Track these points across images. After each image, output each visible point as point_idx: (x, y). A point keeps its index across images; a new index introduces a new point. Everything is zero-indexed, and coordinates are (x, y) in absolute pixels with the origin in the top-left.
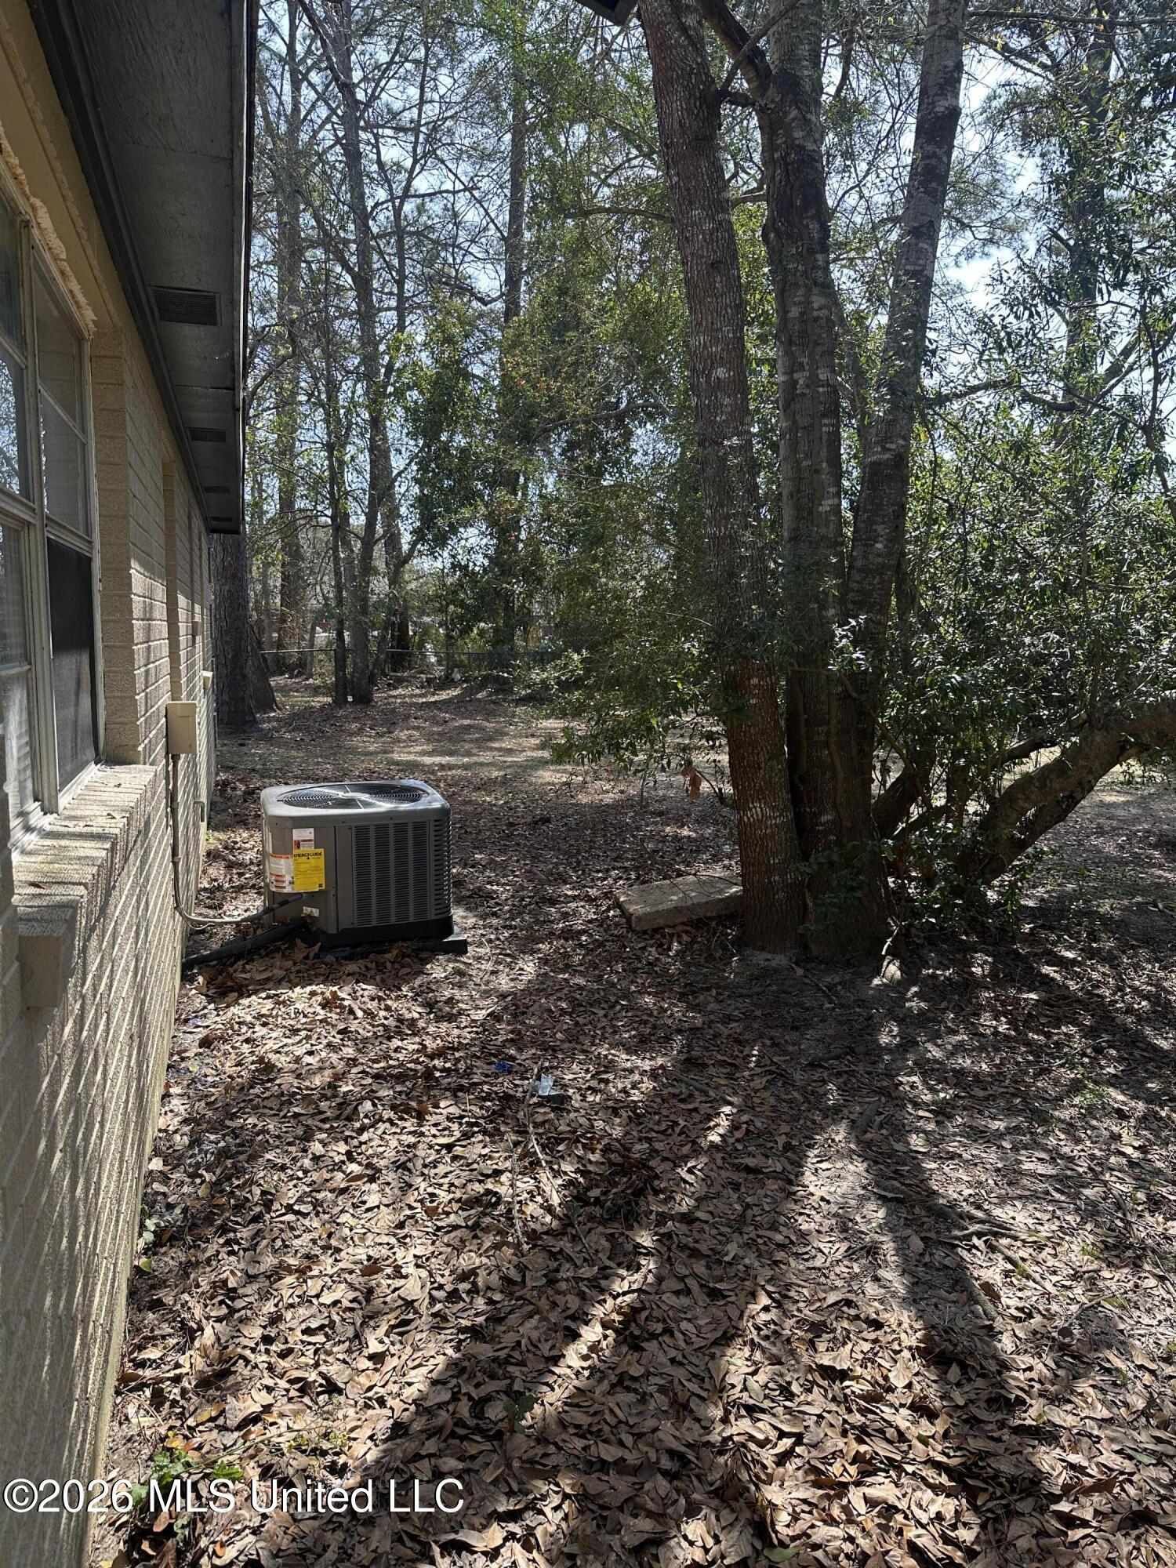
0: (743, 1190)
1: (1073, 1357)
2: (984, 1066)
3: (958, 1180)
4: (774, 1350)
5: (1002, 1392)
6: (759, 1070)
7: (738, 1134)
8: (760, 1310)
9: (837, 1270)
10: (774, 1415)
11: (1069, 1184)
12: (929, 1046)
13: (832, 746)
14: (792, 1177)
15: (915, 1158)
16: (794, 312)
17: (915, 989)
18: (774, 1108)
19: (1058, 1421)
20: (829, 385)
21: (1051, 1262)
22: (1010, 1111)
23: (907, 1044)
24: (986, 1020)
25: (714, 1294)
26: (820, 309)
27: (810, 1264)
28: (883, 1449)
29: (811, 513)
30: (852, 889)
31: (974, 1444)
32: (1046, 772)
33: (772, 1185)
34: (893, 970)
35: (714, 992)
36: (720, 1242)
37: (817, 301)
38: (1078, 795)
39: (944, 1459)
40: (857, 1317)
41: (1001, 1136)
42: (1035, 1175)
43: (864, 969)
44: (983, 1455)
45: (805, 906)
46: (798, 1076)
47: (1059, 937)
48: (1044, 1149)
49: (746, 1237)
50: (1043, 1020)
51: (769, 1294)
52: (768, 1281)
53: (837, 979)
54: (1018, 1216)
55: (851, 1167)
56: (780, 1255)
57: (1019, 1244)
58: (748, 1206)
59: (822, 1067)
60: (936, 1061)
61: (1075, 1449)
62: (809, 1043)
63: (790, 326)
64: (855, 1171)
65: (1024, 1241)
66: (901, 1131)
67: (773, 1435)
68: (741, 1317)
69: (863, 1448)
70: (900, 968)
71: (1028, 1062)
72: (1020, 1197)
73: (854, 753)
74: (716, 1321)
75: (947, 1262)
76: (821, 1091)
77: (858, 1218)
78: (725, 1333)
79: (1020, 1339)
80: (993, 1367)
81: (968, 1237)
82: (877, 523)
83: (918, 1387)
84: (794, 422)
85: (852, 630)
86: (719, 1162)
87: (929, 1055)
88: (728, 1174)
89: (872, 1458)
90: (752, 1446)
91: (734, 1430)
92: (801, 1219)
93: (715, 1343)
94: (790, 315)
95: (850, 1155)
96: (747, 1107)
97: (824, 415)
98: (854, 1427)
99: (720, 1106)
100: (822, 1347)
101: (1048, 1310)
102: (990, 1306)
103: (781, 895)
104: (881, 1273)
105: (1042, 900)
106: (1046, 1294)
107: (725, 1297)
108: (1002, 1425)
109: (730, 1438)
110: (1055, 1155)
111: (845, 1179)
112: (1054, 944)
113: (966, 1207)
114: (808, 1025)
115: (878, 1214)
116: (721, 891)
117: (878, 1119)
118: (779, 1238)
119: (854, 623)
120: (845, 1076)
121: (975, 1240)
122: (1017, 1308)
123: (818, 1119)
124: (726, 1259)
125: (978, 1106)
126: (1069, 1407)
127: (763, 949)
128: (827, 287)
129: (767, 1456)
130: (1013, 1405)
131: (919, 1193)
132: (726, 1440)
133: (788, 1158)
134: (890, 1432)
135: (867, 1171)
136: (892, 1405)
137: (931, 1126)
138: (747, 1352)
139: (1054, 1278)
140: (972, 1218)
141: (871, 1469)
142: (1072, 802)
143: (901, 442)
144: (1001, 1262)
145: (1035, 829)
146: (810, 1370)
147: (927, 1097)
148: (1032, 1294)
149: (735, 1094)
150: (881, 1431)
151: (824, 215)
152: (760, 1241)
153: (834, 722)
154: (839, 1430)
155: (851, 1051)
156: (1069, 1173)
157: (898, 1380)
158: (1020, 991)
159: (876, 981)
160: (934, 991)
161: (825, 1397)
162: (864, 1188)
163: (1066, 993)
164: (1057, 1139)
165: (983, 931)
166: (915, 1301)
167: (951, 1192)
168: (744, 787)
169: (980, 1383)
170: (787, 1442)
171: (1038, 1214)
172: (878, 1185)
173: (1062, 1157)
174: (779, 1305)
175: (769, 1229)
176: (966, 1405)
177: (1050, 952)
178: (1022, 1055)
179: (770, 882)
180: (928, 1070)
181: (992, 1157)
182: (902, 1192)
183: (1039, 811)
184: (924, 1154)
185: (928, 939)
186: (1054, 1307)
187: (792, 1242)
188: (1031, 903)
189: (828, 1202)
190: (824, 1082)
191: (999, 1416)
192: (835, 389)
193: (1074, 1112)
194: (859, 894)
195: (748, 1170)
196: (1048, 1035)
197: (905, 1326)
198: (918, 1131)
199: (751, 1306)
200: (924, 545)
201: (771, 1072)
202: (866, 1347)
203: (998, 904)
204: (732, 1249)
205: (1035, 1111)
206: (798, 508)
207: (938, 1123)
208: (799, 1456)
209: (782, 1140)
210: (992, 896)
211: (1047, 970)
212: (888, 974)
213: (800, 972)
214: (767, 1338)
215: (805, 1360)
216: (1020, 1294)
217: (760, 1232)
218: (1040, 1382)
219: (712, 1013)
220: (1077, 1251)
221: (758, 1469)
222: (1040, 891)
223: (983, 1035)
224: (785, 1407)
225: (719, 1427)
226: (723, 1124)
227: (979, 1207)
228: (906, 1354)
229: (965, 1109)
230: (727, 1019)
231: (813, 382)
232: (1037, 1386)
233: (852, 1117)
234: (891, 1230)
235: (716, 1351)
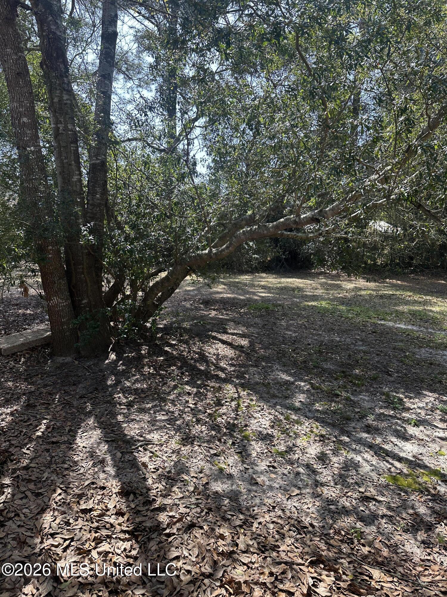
0: (51, 451)
1: (172, 480)
2: (145, 386)
3: (135, 428)
4: (63, 509)
5: (148, 499)
6: (59, 403)
7: (49, 430)
8: (58, 496)
9: (89, 472)
10: (62, 534)
11: (171, 421)
12: (126, 382)
13: (85, 273)
14: (71, 442)
15: (119, 424)
16: (56, 100)
17: (121, 362)
18: (65, 417)
19: (166, 503)
20: (72, 131)
21: (165, 449)
22: (153, 400)
23: (118, 382)
24: (146, 369)
25: (38, 495)
26: (67, 100)
27: (78, 473)
28: (104, 532)
29: (69, 181)
30: (95, 328)
31: (137, 520)
32: (163, 280)
33: (63, 447)
34: (113, 356)
35: (40, 376)
36: (41, 474)
37: (65, 97)
38: (175, 288)
39: (127, 529)
40: (96, 487)
41: (150, 409)
42: (161, 421)
43: (102, 357)
44: (141, 523)
45: (78, 336)
46: (75, 403)
47: (170, 337)
48: (164, 411)
49: (52, 469)
50: (165, 366)
51: (61, 489)
52: (61, 484)
53: (92, 363)
54: (155, 436)
55: (95, 433)
56: (66, 473)
57: (155, 446)
58: (53, 457)
59: (85, 397)
60: (128, 387)
61: (171, 510)
62: (80, 389)
63: (55, 105)
64: (97, 434)
65: (157, 444)
66: (114, 415)
67: (61, 541)
68: (49, 501)
69: (97, 535)
70: (115, 355)
71: (160, 381)
72: (156, 429)
73: (94, 276)
74: (39, 505)
75: (130, 459)
76: (84, 406)
77: (97, 451)
78: (42, 509)
79: (154, 479)
80: (144, 491)
81: (137, 448)
82: (96, 187)
83: (118, 506)
84: (59, 144)
85: (89, 227)
86: (41, 443)
87: (126, 385)
88: (45, 446)
89: (101, 537)
90: (53, 548)
91: (45, 545)
92: (74, 457)
93: (38, 514)
94: (54, 101)
95: (95, 428)
96: (54, 418)
97: (72, 143)
98: (94, 528)
99: (42, 421)
100: (82, 502)
101: (164, 466)
102: (144, 470)
103: (68, 333)
104: (106, 469)
105: (165, 325)
106: (164, 461)
107: (42, 495)
108: (147, 510)
109: (44, 548)
110: (168, 412)
111: (93, 437)
112: (169, 339)
113: (137, 437)
114: (80, 383)
115: (104, 447)
116: (42, 335)
117: (106, 412)
118: (66, 466)
119: (89, 225)
120: (94, 399)
121: (140, 448)
122: (154, 469)
123: (83, 417)
124: (43, 480)
125: (142, 400)
126: (170, 497)
127: (61, 356)
128: (70, 92)
129: (59, 550)
130: (152, 502)
131: (120, 436)
132: (41, 550)
133: (70, 435)
134: (108, 526)
135: (101, 433)
136: (109, 516)
137: (126, 411)
138: (52, 513)
139: (166, 455)
140: (139, 441)
141: (100, 541)
142: (173, 290)
143: (103, 157)
144: (149, 454)
145: (162, 300)
146: (77, 512)
147: (125, 401)
148: (159, 462)
149: (49, 414)
150: (105, 526)
151: (65, 63)
152: (58, 469)
153: (85, 264)
154: (88, 531)
155: (96, 389)
156: (172, 417)
157: (111, 506)
158: (157, 357)
159: (107, 362)
160: (128, 362)
161: (83, 521)
162: (100, 439)
163: (172, 355)
164: (169, 407)
165: (145, 338)
166: (118, 476)
167: (132, 433)
168: (49, 291)
169: (140, 498)
170: (67, 542)
171: (162, 434)
172: (105, 437)
173: (170, 412)
174: (65, 491)
175: (62, 463)
176: (135, 507)
177: (167, 342)
178: (158, 379)
179: (62, 329)
180: (125, 391)
181: (147, 417)
182: (114, 437)
183: (162, 294)
184: (122, 422)
185: (126, 343)
186: (166, 465)
187: (71, 466)
188: (161, 326)
189: (86, 448)
190: (86, 403)
191: (147, 507)
192: (75, 133)
193: (174, 396)
194: (98, 329)
195: (53, 443)
196: (167, 371)
197: (114, 486)
198: (120, 414)
199: (53, 495)
200: (115, 196)
201: (64, 403)
202: (99, 497)
203: (151, 327)
204: (46, 475)
205: (161, 398)
206: (64, 178)
207: (128, 409)
208: (72, 546)
209: (67, 429)
210: (148, 325)
211: (167, 349)
212: (111, 358)
213: (77, 362)
214: (60, 505)
215: (76, 509)
216: (155, 463)
217: (58, 466)
218: (161, 491)
219: (39, 384)
220: (174, 444)
221: (55, 556)
222: (165, 322)
223: (145, 375)
224: (67, 529)
225: (38, 546)
226: (43, 427)
227: (141, 436)
228: (114, 495)
229: (138, 402)
230: (45, 386)
231: (66, 129)
232: (159, 493)
233: (96, 414)
234: (110, 452)
235: (39, 517)
